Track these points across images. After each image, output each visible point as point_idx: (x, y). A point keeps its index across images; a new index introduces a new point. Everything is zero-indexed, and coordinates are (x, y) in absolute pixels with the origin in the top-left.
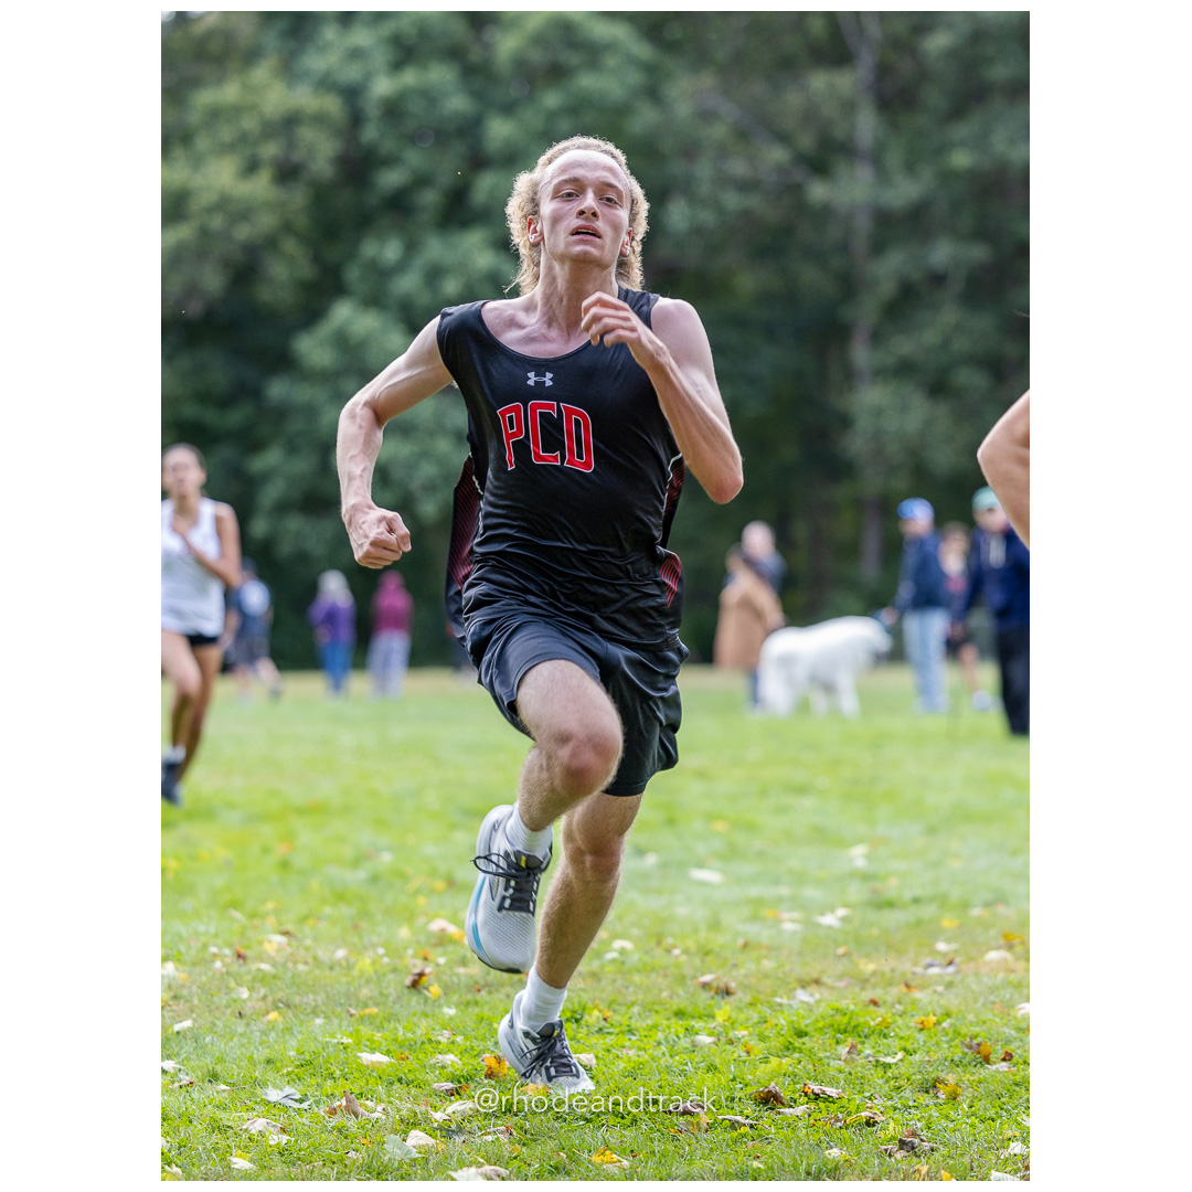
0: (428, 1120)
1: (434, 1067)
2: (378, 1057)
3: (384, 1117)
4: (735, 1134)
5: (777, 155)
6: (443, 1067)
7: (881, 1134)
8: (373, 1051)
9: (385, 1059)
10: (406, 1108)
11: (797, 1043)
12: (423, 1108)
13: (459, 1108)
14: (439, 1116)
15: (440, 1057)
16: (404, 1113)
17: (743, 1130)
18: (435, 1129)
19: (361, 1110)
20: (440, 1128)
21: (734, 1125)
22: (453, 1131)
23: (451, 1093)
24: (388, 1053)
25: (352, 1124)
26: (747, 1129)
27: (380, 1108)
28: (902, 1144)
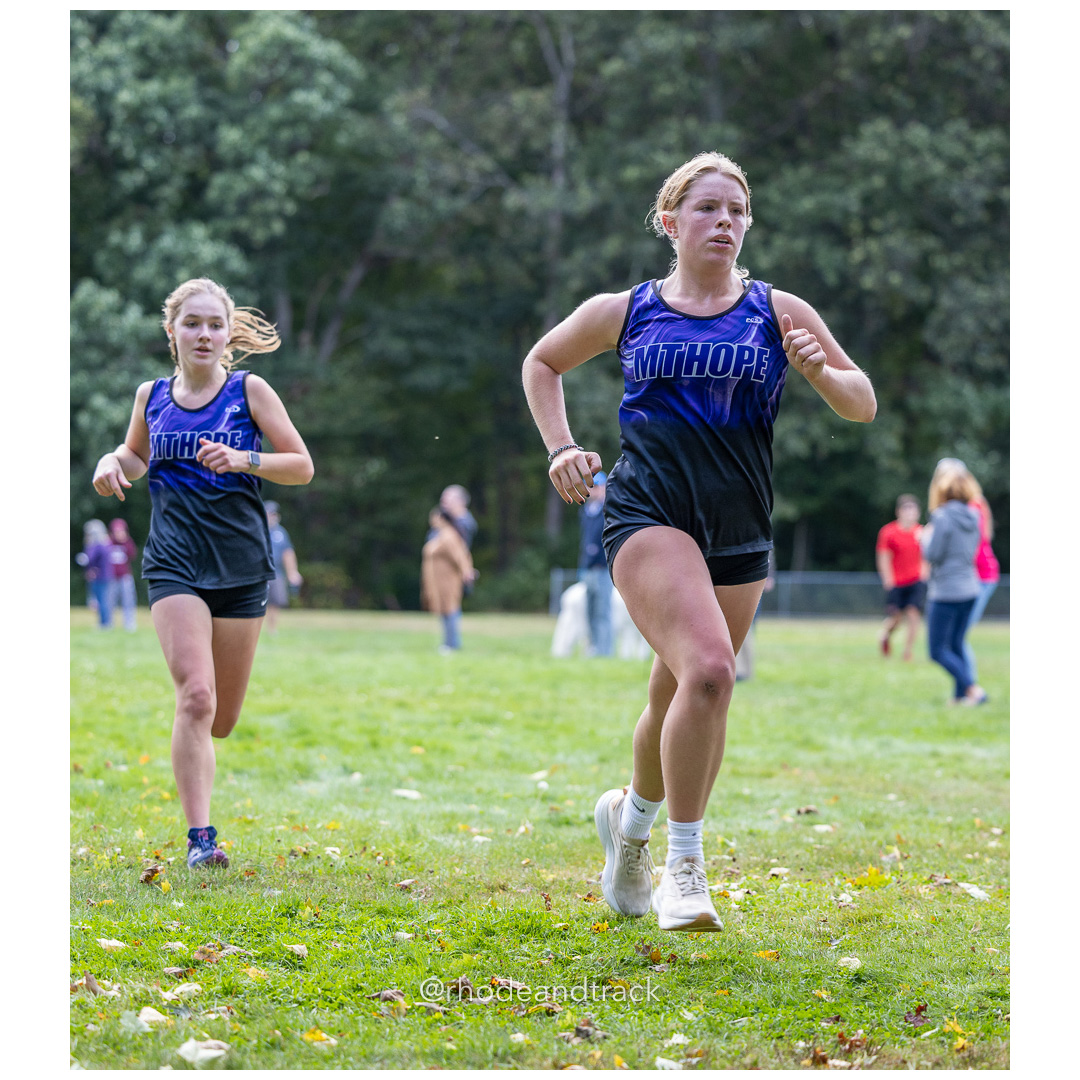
0: (158, 999)
1: (164, 952)
2: (114, 943)
3: (119, 995)
4: (430, 1019)
5: (486, 163)
6: (173, 953)
7: (560, 1023)
8: (110, 937)
9: (121, 944)
10: (139, 987)
11: (486, 940)
12: (155, 988)
13: (187, 989)
14: (168, 996)
15: (170, 944)
16: (137, 992)
17: (437, 1016)
18: (164, 1008)
19: (99, 988)
20: (169, 1006)
21: (429, 1011)
22: (180, 1009)
23: (180, 976)
24: (124, 939)
25: (91, 1000)
26: (441, 1015)
27: (116, 987)
28: (579, 1032)
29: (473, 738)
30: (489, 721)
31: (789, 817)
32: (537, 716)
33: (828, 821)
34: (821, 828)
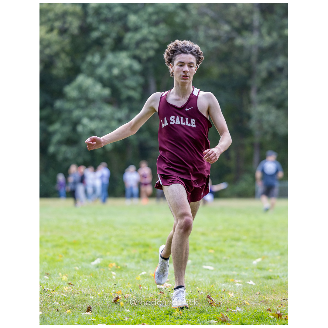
5: (226, 28)
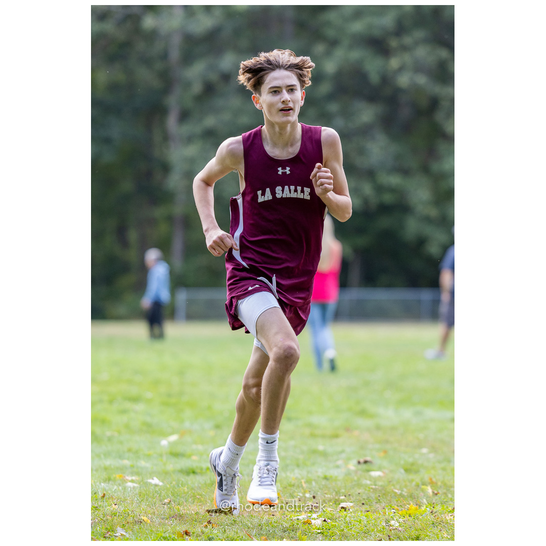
29: (124, 412)
30: (135, 400)
31: (352, 466)
32: (169, 395)
33: (380, 469)
34: (375, 474)
